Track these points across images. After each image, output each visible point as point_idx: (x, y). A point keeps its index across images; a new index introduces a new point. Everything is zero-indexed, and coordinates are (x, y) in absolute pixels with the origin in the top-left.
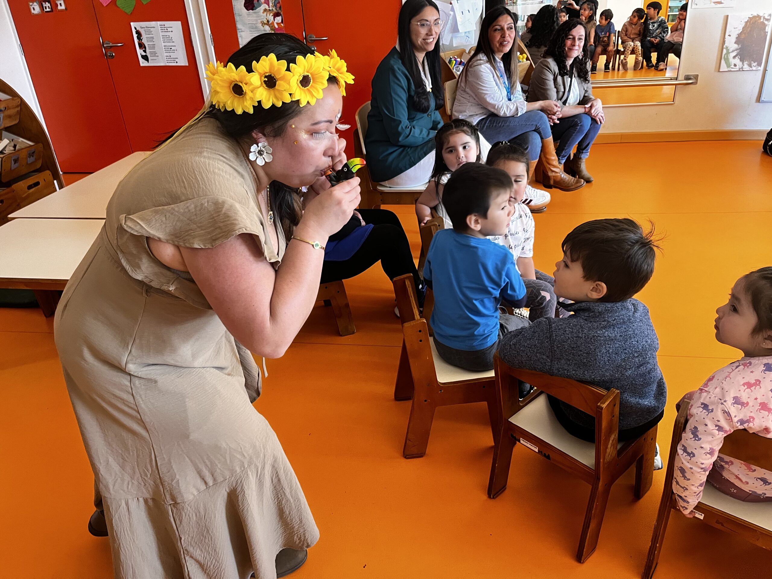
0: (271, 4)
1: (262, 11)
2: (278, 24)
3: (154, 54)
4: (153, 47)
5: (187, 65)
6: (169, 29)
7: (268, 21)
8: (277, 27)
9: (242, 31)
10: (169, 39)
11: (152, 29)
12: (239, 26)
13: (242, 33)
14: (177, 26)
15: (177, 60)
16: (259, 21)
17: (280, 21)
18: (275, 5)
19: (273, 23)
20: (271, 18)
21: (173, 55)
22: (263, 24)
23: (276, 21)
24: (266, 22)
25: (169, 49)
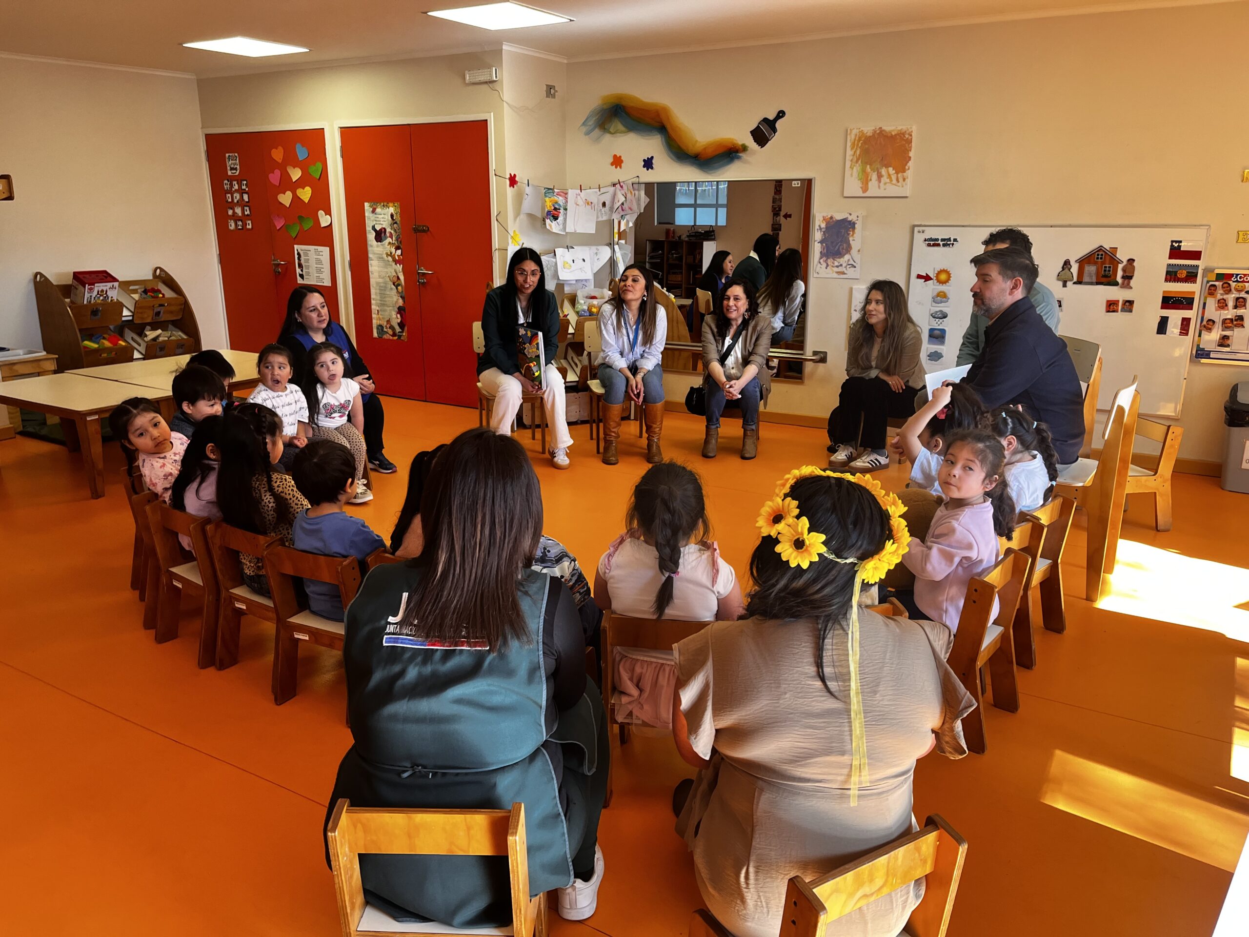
0: (394, 239)
1: (387, 244)
2: (398, 256)
3: (308, 273)
4: (308, 267)
5: (330, 285)
6: (321, 253)
7: (391, 253)
8: (397, 258)
9: (372, 260)
10: (319, 262)
11: (308, 252)
12: (370, 255)
13: (371, 262)
14: (326, 250)
15: (323, 281)
16: (385, 252)
17: (400, 254)
18: (397, 240)
19: (394, 255)
20: (393, 250)
21: (321, 276)
22: (387, 255)
23: (397, 253)
24: (389, 253)
25: (319, 271)
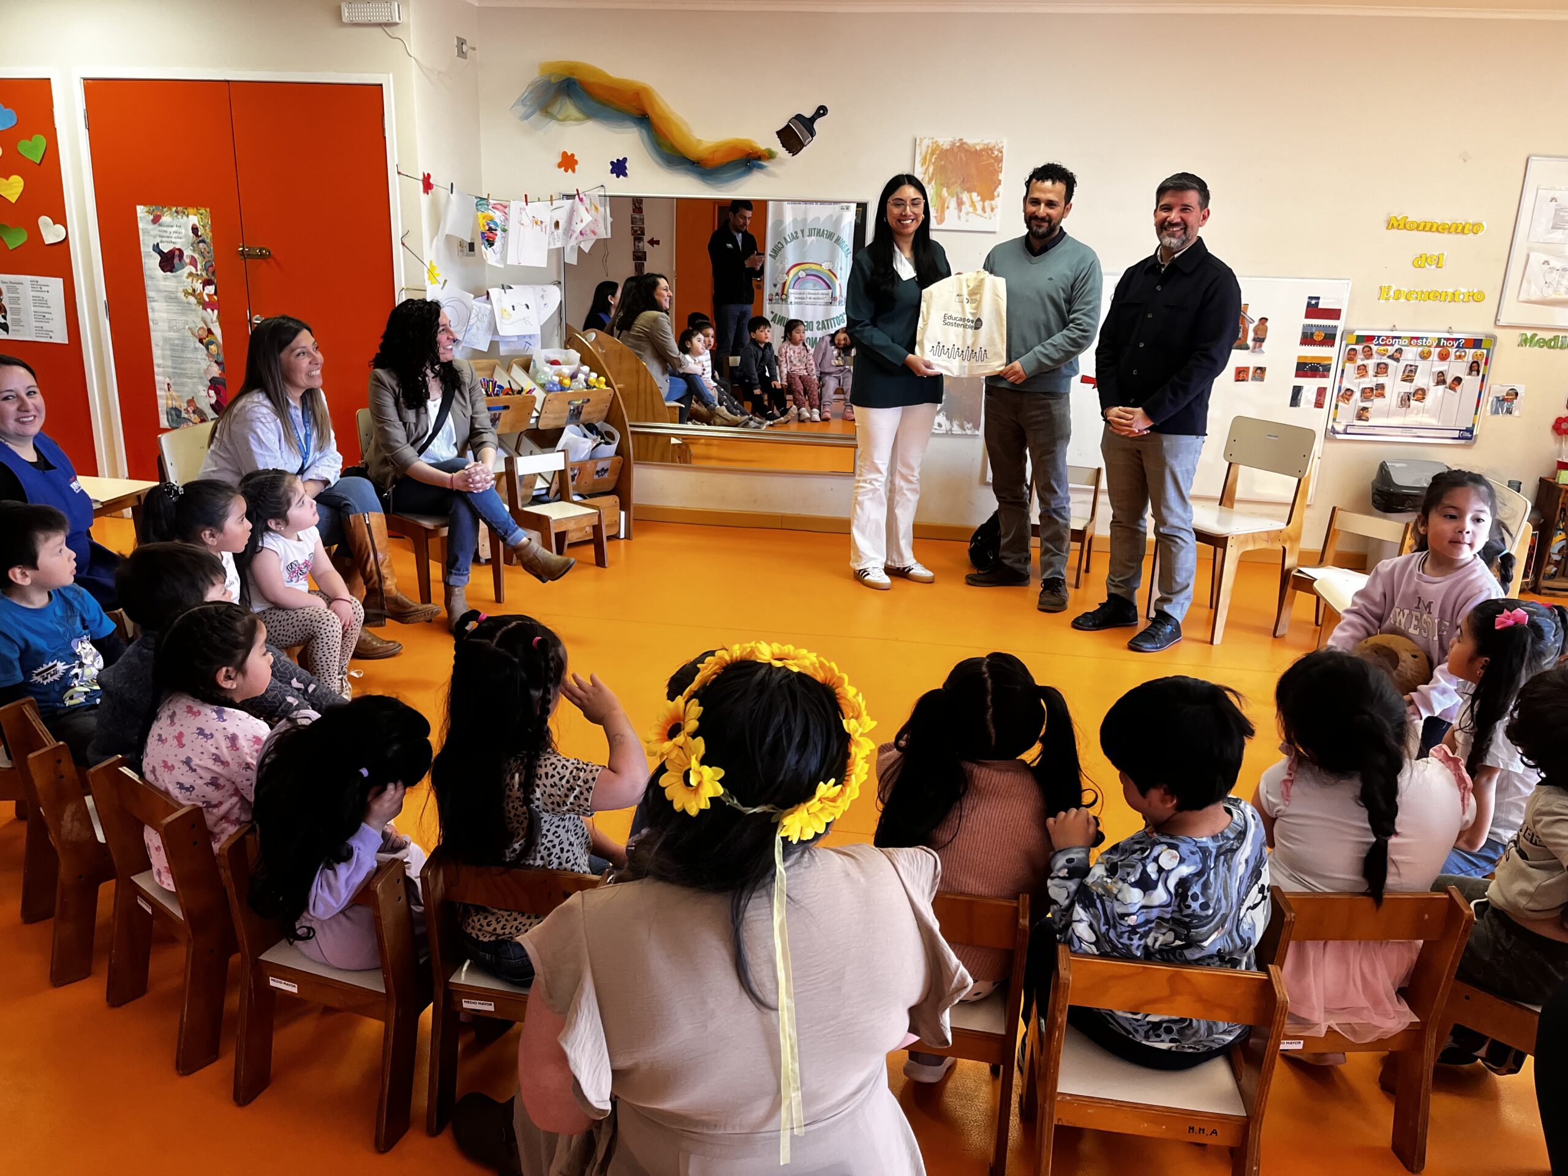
0: (199, 267)
1: (186, 275)
2: (208, 295)
5: (67, 342)
6: (44, 288)
7: (194, 290)
8: (207, 299)
9: (154, 301)
10: (41, 302)
11: (18, 286)
12: (150, 293)
13: (154, 304)
14: (56, 285)
15: (51, 334)
16: (181, 289)
17: (213, 292)
18: (206, 269)
19: (201, 294)
20: (198, 286)
21: (46, 326)
22: (186, 293)
23: (206, 291)
24: (190, 291)
25: (42, 317)
